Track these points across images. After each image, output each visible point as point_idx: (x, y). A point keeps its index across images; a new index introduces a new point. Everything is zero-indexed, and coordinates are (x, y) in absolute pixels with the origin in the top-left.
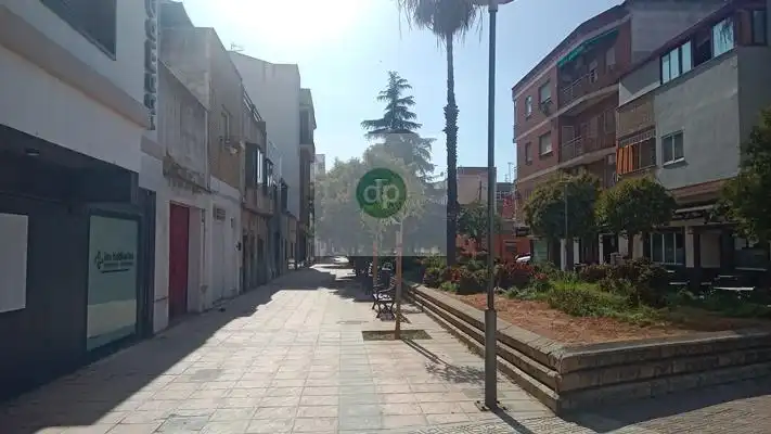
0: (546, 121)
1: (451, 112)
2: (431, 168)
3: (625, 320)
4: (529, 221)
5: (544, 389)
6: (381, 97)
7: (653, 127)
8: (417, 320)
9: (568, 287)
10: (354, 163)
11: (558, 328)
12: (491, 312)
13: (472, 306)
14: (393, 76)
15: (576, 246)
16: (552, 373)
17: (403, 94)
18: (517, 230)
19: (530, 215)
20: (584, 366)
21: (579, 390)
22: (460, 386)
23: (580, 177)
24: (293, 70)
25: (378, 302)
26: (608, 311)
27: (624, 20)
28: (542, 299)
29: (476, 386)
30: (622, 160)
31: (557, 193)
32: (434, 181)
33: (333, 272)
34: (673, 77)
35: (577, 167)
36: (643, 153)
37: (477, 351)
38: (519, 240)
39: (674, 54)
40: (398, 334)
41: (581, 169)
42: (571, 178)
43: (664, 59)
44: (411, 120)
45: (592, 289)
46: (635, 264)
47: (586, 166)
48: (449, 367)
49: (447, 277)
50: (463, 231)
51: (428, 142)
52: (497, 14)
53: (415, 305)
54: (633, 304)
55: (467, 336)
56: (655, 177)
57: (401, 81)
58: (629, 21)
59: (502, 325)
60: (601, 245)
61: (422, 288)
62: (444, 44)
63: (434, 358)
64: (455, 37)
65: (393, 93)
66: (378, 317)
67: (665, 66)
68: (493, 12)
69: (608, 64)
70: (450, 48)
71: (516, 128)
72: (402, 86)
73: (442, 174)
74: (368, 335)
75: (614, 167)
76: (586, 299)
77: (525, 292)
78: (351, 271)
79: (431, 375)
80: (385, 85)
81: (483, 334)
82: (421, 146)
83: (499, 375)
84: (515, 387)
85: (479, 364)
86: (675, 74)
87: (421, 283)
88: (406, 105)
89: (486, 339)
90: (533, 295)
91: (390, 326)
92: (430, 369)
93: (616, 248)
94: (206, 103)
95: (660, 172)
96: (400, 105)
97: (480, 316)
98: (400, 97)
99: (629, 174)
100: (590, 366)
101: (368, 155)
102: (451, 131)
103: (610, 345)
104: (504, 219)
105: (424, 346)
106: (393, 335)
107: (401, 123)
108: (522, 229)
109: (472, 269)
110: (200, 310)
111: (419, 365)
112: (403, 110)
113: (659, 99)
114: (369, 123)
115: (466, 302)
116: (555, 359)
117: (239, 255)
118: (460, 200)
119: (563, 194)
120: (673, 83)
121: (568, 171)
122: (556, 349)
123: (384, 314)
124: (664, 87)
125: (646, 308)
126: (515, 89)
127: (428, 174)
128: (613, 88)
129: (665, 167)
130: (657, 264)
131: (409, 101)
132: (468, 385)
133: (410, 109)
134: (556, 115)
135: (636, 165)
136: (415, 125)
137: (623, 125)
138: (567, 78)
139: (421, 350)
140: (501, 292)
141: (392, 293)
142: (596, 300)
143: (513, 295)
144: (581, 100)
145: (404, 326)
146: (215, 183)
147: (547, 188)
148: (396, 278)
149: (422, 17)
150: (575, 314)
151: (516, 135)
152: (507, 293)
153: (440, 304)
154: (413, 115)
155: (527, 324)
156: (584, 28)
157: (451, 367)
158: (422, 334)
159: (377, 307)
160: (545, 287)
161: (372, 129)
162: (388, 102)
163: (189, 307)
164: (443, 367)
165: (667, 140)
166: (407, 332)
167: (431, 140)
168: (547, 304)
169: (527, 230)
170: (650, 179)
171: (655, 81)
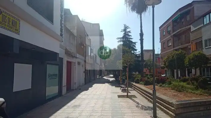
0: (170, 36)
1: (142, 35)
2: (136, 50)
3: (195, 93)
4: (165, 65)
5: (171, 113)
6: (122, 31)
7: (202, 37)
8: (133, 93)
9: (177, 84)
10: (115, 49)
11: (175, 95)
12: (154, 91)
13: (148, 89)
14: (125, 25)
15: (179, 72)
16: (173, 108)
17: (128, 30)
18: (161, 67)
19: (165, 63)
20: (182, 106)
21: (181, 113)
22: (146, 111)
23: (180, 52)
24: (98, 25)
25: (122, 87)
26: (190, 90)
27: (192, 7)
28: (170, 87)
29: (150, 112)
30: (193, 47)
31: (173, 57)
32: (137, 54)
33: (109, 79)
34: (207, 23)
35: (179, 49)
36: (199, 45)
37: (151, 102)
38: (162, 70)
39: (208, 16)
40: (127, 96)
41: (180, 50)
42: (177, 52)
43: (204, 17)
44: (130, 37)
45: (184, 84)
46: (197, 77)
47: (182, 49)
48: (142, 106)
49: (141, 80)
50: (145, 67)
51: (135, 43)
52: (154, 8)
53: (132, 88)
54: (197, 88)
55: (147, 97)
56: (203, 52)
57: (127, 27)
58: (193, 7)
59: (158, 94)
60: (187, 72)
61: (134, 84)
62: (139, 16)
63: (138, 103)
64: (142, 14)
65: (125, 30)
66: (122, 91)
67: (205, 20)
68: (153, 7)
69: (187, 20)
70: (141, 17)
71: (160, 38)
72: (127, 28)
73: (139, 52)
74: (119, 96)
75: (190, 49)
76: (182, 87)
77: (164, 85)
78: (114, 79)
79: (137, 108)
80: (123, 28)
81: (152, 97)
82: (133, 44)
83: (157, 108)
84: (162, 112)
85: (151, 105)
86: (208, 22)
87: (134, 82)
88: (129, 33)
89: (153, 98)
90: (167, 86)
91: (125, 94)
92: (137, 107)
93: (191, 72)
94: (76, 35)
95: (204, 50)
96: (127, 33)
97: (151, 92)
98: (127, 31)
99: (194, 51)
100: (184, 106)
101: (118, 47)
102: (142, 40)
103: (190, 100)
104: (157, 64)
105: (135, 100)
106: (126, 97)
107: (127, 38)
108: (163, 67)
109: (148, 78)
110: (74, 89)
111: (134, 105)
112: (128, 35)
113: (203, 29)
114: (119, 38)
115: (147, 88)
116: (174, 104)
117: (84, 74)
118: (145, 59)
119: (175, 57)
120: (207, 24)
121: (176, 50)
122: (174, 101)
123: (124, 91)
124: (205, 26)
125: (201, 90)
126: (160, 28)
127: (135, 52)
128: (189, 26)
129: (205, 49)
130: (204, 77)
131: (129, 32)
132: (148, 111)
133: (130, 34)
134: (172, 35)
135: (197, 48)
136: (131, 38)
137: (192, 37)
138: (175, 24)
139: (134, 101)
140: (157, 85)
141: (126, 85)
142: (186, 87)
143: (161, 86)
144: (180, 30)
145: (129, 94)
146: (78, 56)
147: (170, 55)
148: (127, 81)
149: (133, 9)
150: (180, 91)
151: (160, 41)
152: (159, 85)
153: (139, 88)
154: (131, 36)
155: (165, 94)
156: (180, 10)
157: (143, 106)
158: (135, 96)
159: (121, 89)
160: (170, 83)
161: (119, 40)
162: (124, 32)
163: (72, 88)
164: (141, 106)
165: (206, 41)
166: (130, 96)
167: (136, 42)
168: (170, 88)
169: (164, 67)
170: (201, 52)
171: (202, 24)
